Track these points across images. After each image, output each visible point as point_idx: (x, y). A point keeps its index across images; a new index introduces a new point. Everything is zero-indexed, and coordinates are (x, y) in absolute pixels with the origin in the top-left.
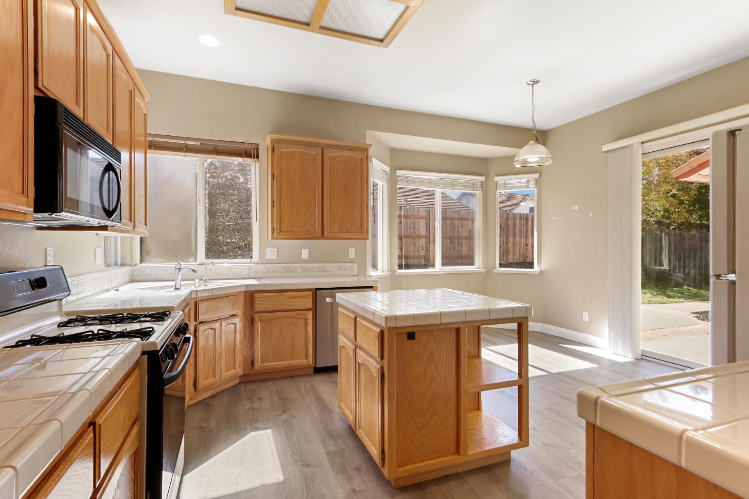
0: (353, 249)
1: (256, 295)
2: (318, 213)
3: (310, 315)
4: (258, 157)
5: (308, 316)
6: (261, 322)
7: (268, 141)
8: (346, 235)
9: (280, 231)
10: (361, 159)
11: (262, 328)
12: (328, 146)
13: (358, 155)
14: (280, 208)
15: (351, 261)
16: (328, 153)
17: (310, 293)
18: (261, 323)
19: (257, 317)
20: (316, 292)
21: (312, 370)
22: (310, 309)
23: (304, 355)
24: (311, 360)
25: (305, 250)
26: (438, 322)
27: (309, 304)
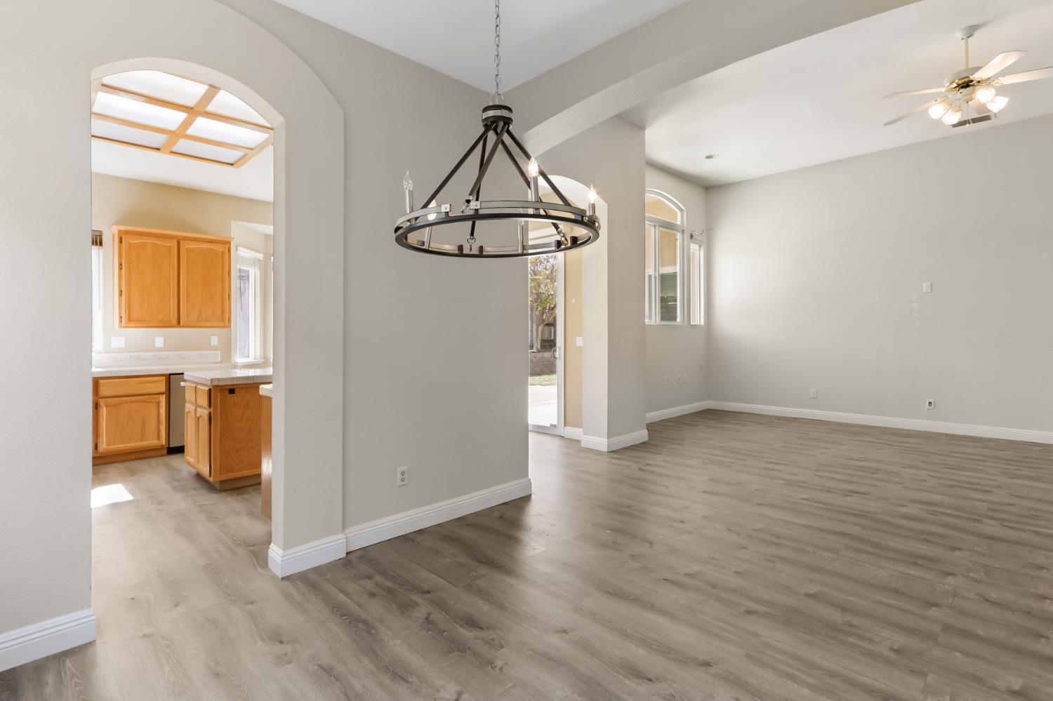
0: (216, 337)
1: (101, 381)
2: (173, 302)
3: (163, 399)
4: (101, 244)
5: (161, 399)
6: (106, 406)
7: (115, 229)
8: (204, 324)
9: (130, 320)
10: (223, 252)
11: (108, 413)
12: (186, 238)
13: (219, 248)
14: (129, 297)
15: (214, 349)
16: (185, 246)
17: (164, 378)
18: (107, 409)
19: (102, 402)
20: (169, 377)
21: (165, 451)
22: (162, 393)
23: (156, 436)
24: (163, 441)
25: (159, 338)
26: (252, 382)
27: (162, 388)
